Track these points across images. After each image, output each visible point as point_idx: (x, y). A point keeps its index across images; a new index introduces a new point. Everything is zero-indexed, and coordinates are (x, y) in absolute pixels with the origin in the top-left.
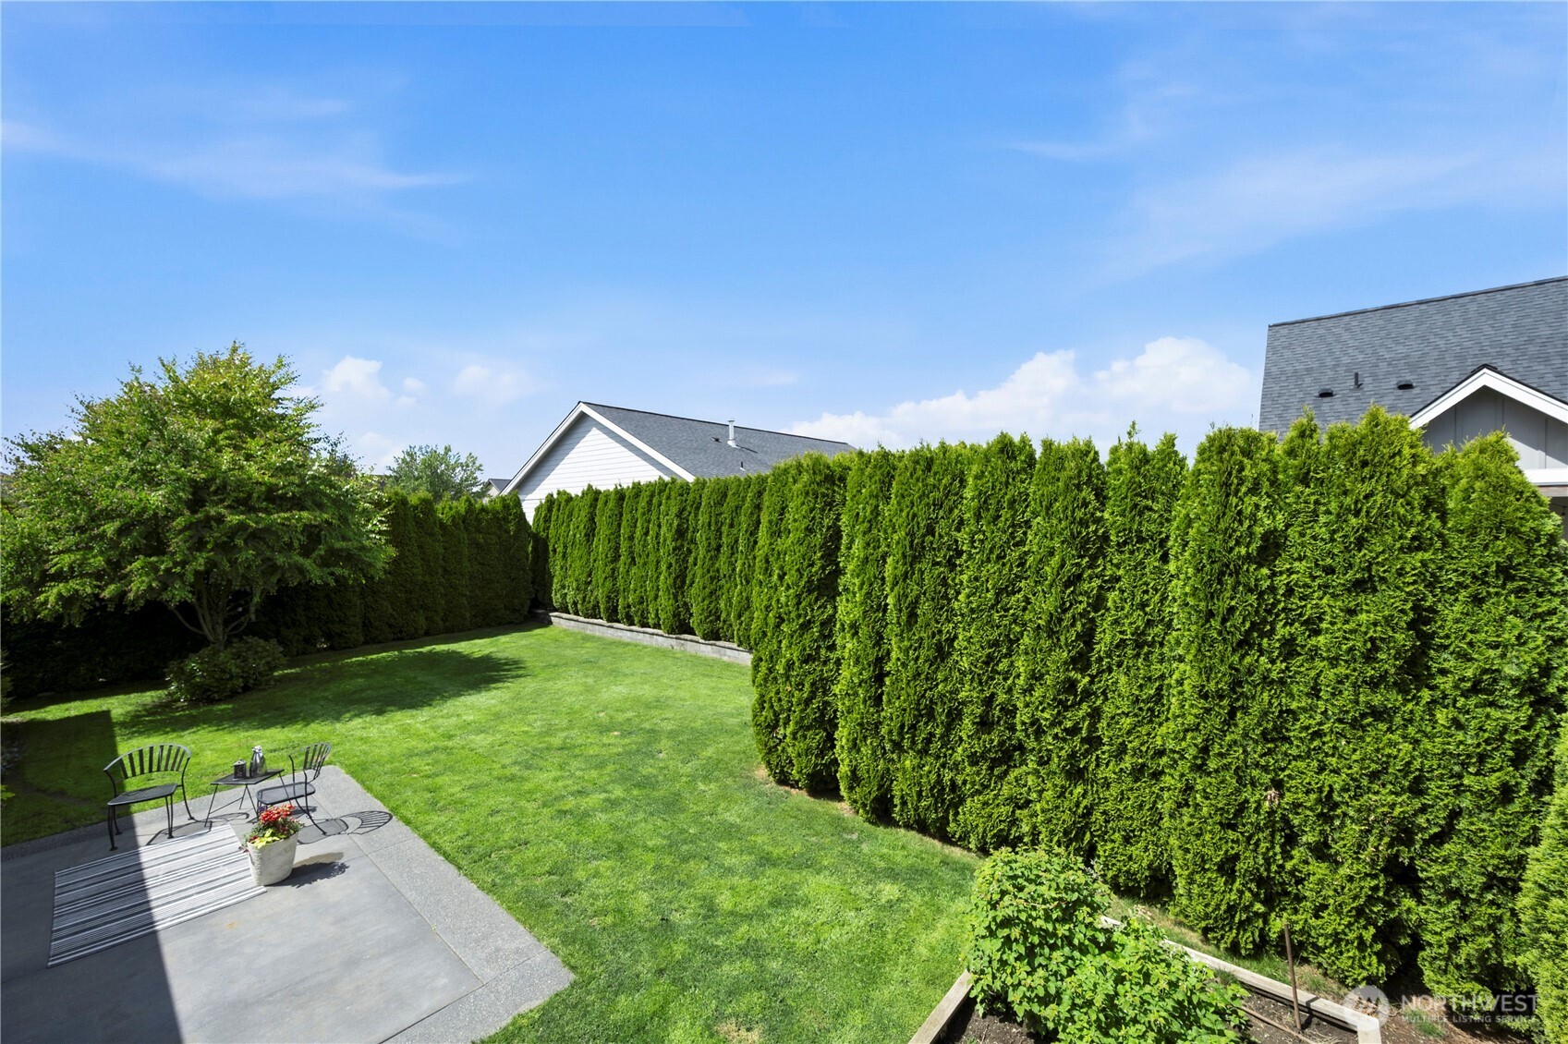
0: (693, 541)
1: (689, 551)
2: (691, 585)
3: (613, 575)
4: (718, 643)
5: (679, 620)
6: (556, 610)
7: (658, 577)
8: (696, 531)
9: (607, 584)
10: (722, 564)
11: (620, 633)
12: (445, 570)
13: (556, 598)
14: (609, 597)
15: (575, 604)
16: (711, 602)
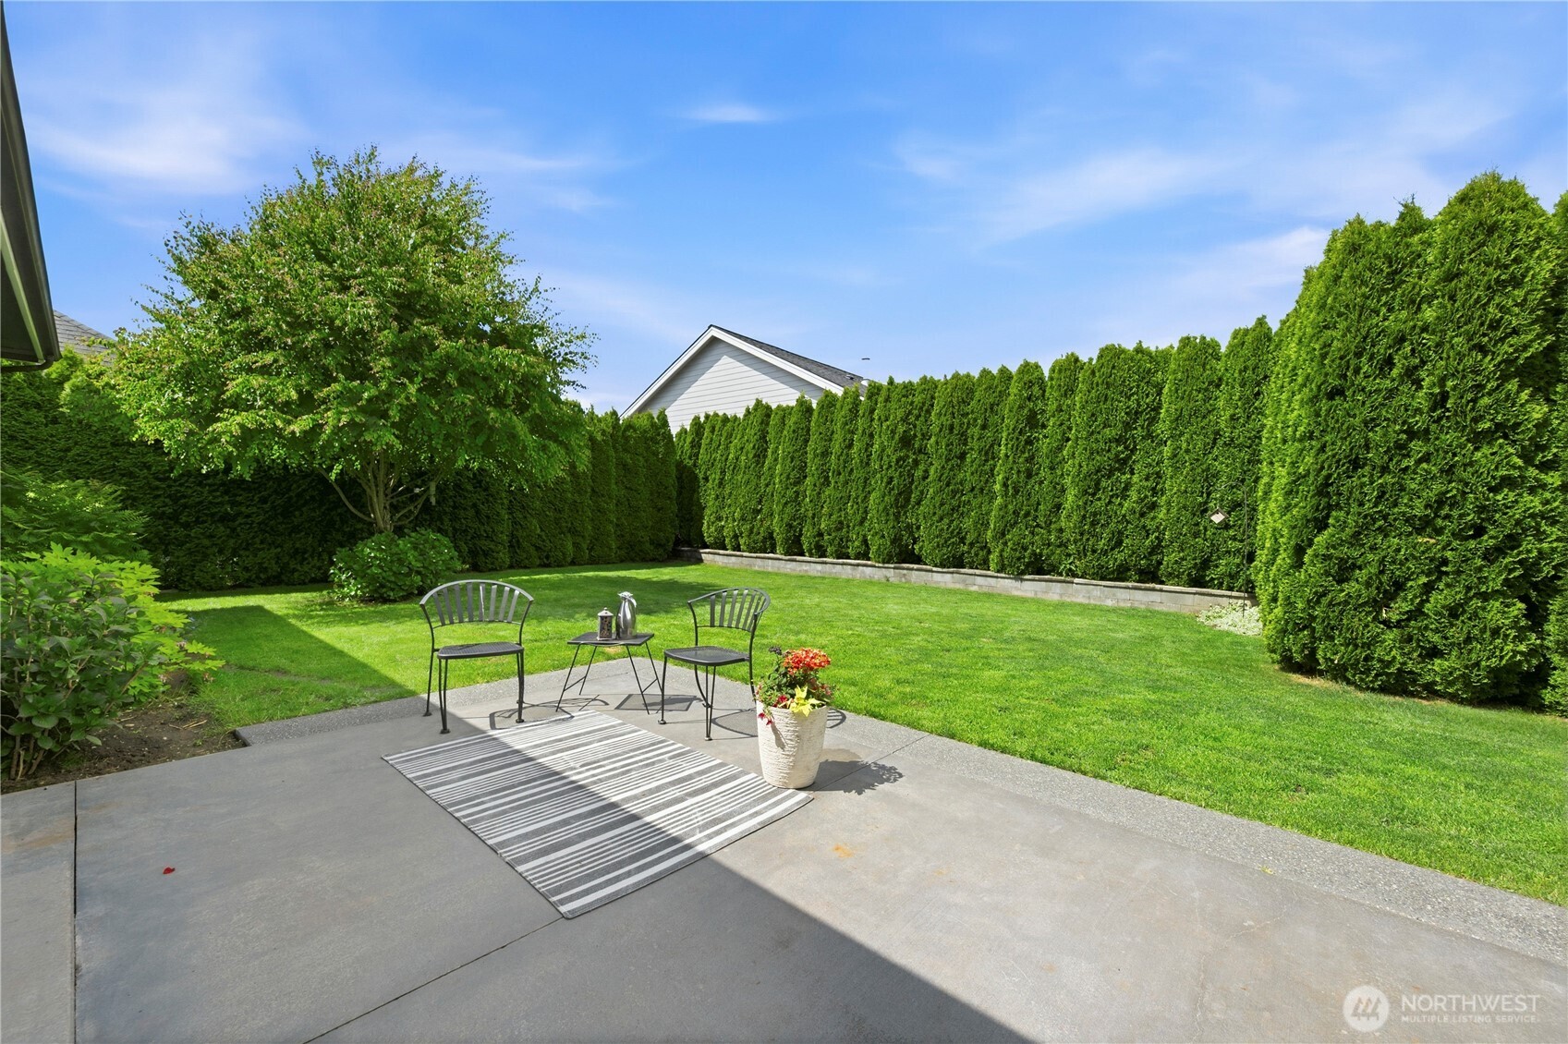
0: (921, 451)
1: (916, 463)
2: (919, 503)
3: (796, 500)
4: (963, 570)
5: (900, 546)
6: (707, 547)
7: (866, 499)
8: (926, 436)
9: (788, 510)
10: (967, 474)
11: (805, 567)
13: (708, 531)
14: (790, 526)
15: (736, 537)
16: (952, 521)
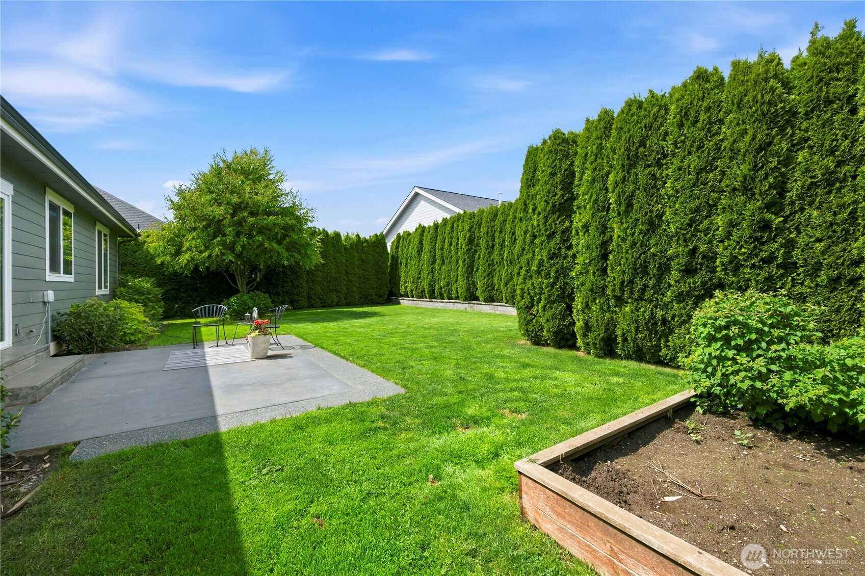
0: (478, 245)
1: (476, 251)
2: (477, 271)
3: (432, 272)
4: (493, 303)
5: (470, 292)
6: (402, 296)
7: (457, 269)
8: (479, 238)
9: (429, 277)
10: (495, 256)
11: (436, 304)
12: (346, 272)
13: (402, 292)
14: (430, 284)
15: (412, 291)
16: (489, 279)
